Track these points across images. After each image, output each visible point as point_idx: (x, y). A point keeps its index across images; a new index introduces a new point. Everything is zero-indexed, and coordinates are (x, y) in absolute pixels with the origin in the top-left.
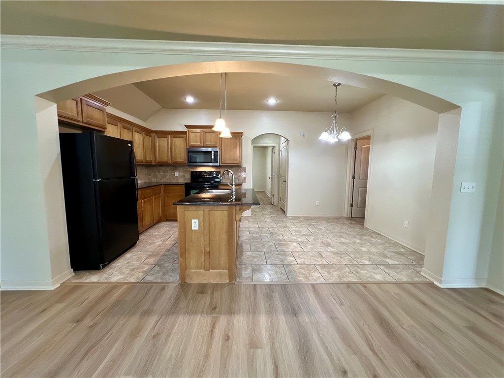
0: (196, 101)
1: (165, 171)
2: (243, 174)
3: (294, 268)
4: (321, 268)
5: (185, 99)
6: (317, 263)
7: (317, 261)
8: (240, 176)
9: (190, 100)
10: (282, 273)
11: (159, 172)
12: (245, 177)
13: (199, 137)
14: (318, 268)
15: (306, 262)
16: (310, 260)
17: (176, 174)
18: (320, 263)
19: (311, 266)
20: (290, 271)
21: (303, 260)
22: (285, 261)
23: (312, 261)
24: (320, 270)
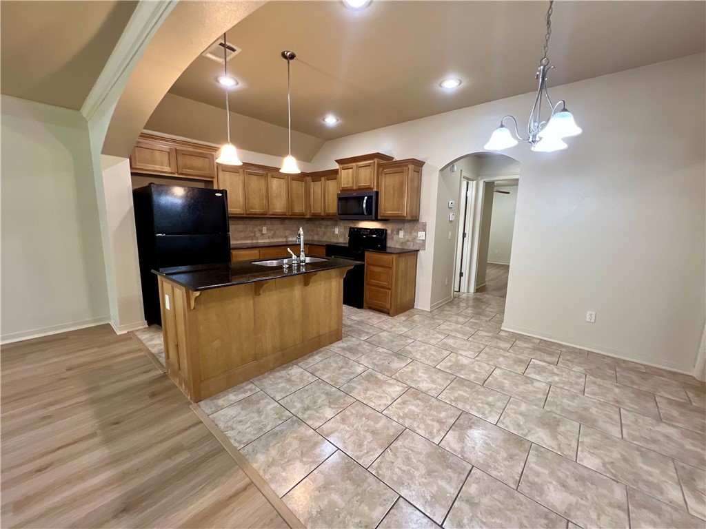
0: (339, 122)
1: (326, 227)
2: (421, 235)
5: (324, 120)
8: (415, 238)
9: (331, 121)
11: (320, 228)
12: (424, 241)
13: (351, 176)
17: (337, 231)
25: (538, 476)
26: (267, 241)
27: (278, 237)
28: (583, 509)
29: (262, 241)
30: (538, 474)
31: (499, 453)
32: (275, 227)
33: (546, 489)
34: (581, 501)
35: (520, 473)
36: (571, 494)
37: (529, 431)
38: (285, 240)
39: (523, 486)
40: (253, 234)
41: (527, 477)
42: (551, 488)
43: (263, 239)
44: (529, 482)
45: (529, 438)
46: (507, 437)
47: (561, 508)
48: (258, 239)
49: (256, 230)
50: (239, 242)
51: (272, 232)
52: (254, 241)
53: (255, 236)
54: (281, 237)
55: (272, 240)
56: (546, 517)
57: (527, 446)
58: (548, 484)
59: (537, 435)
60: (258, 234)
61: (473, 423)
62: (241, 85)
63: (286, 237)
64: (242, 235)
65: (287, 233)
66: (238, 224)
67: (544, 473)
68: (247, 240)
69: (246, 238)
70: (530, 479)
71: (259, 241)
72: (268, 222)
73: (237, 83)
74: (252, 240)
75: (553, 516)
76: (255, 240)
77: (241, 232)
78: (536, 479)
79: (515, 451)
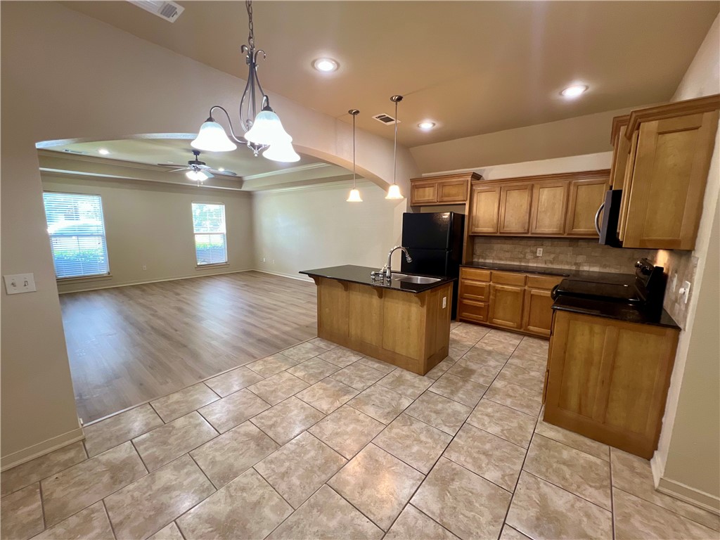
3: (285, 365)
4: (255, 377)
6: (264, 382)
7: (265, 386)
10: (292, 355)
14: (259, 377)
15: (277, 377)
16: (275, 384)
18: (258, 384)
19: (267, 375)
20: (286, 360)
21: (284, 379)
22: (302, 368)
23: (271, 383)
24: (255, 375)
25: (187, 473)
26: (543, 266)
27: (562, 263)
28: (145, 490)
29: (535, 265)
30: (188, 474)
31: (221, 455)
32: (558, 250)
33: (175, 473)
34: (150, 493)
35: (198, 462)
36: (158, 490)
37: (231, 496)
38: (574, 268)
39: (188, 458)
40: (522, 256)
41: (192, 465)
42: (173, 477)
43: (537, 262)
44: (188, 464)
45: (222, 490)
46: (234, 470)
47: (159, 474)
48: (528, 262)
49: (528, 250)
50: (502, 262)
51: (552, 256)
52: (523, 264)
53: (525, 258)
54: (568, 263)
55: (550, 266)
56: (162, 460)
57: (216, 482)
58: (176, 477)
59: (223, 501)
60: (529, 256)
61: (262, 449)
62: (438, 125)
63: (576, 264)
64: (508, 255)
65: (580, 259)
66: (505, 244)
67: (185, 480)
68: (514, 261)
69: (512, 259)
70: (188, 466)
71: (531, 265)
72: (548, 243)
73: (434, 124)
74: (520, 262)
75: (159, 466)
76: (525, 262)
77: (508, 252)
78: (185, 471)
79: (216, 470)
